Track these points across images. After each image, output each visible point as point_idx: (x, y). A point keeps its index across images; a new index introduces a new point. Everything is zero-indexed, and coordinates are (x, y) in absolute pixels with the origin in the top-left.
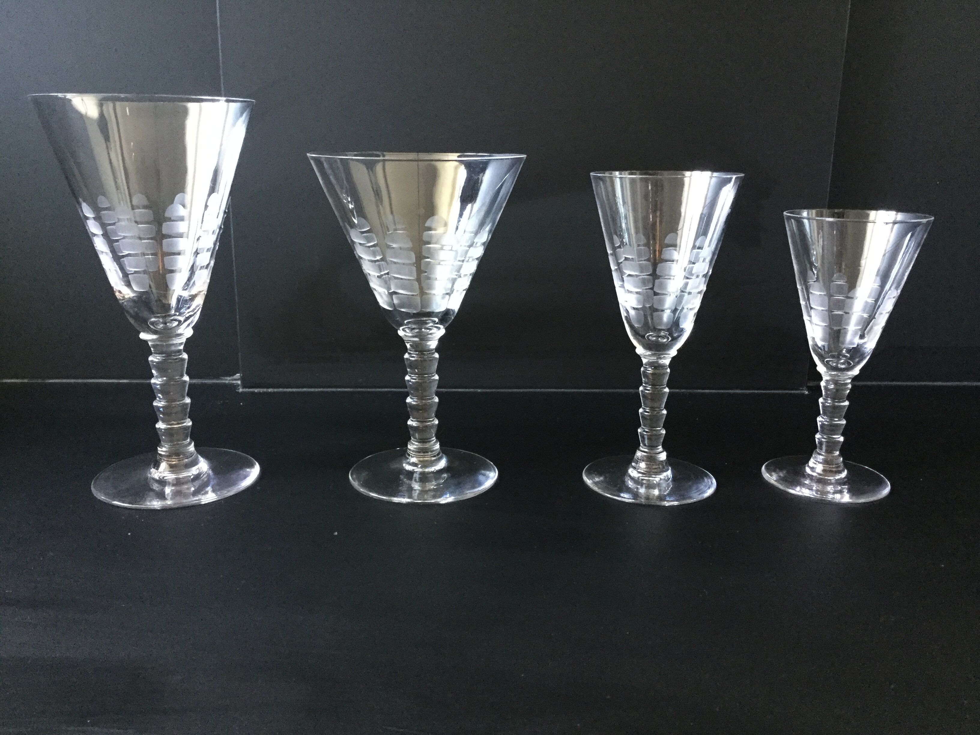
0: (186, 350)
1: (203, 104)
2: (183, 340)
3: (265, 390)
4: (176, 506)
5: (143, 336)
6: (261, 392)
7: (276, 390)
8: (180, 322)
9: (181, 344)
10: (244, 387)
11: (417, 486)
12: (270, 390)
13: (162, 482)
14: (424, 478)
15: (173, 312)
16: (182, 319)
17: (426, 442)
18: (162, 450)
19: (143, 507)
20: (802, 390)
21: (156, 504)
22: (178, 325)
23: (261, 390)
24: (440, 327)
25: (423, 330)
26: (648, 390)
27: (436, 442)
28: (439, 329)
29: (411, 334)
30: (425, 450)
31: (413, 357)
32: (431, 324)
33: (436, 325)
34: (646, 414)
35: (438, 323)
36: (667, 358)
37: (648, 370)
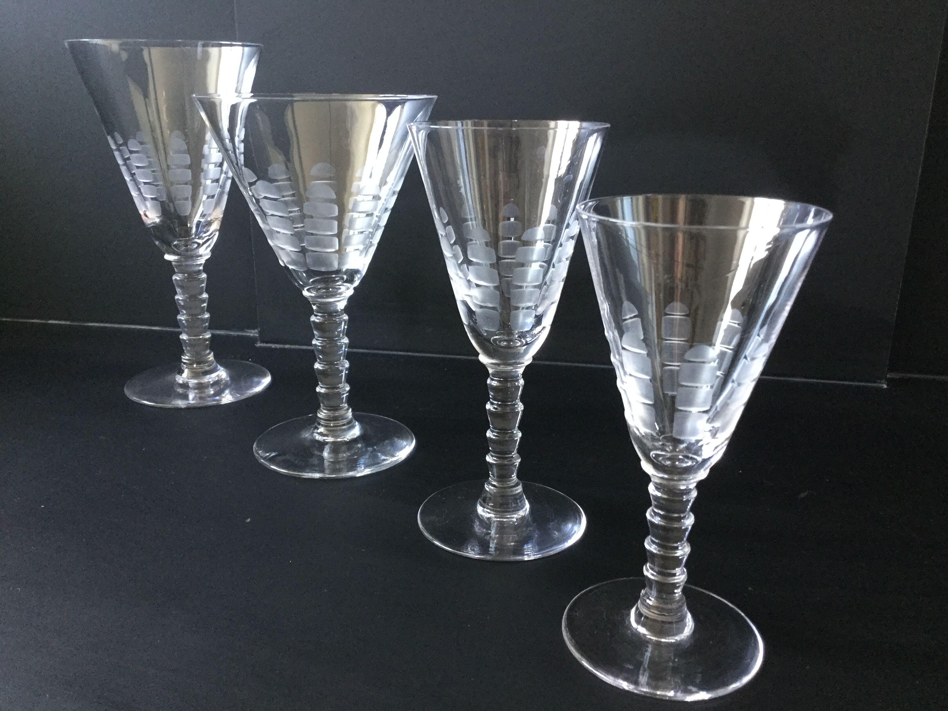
0: (205, 270)
2: (202, 261)
3: (281, 346)
4: (198, 406)
5: (168, 257)
6: (278, 348)
8: (199, 244)
9: (201, 265)
10: (262, 342)
12: (287, 346)
15: (194, 236)
16: (200, 241)
17: (338, 410)
18: (185, 358)
19: (170, 406)
20: (880, 383)
22: (197, 248)
23: (278, 346)
24: (350, 287)
25: (331, 289)
26: (494, 408)
27: (348, 409)
28: (348, 288)
29: (317, 295)
30: (335, 419)
31: (318, 319)
32: (340, 283)
33: (345, 284)
34: (494, 438)
35: (347, 281)
36: (520, 368)
37: (494, 382)
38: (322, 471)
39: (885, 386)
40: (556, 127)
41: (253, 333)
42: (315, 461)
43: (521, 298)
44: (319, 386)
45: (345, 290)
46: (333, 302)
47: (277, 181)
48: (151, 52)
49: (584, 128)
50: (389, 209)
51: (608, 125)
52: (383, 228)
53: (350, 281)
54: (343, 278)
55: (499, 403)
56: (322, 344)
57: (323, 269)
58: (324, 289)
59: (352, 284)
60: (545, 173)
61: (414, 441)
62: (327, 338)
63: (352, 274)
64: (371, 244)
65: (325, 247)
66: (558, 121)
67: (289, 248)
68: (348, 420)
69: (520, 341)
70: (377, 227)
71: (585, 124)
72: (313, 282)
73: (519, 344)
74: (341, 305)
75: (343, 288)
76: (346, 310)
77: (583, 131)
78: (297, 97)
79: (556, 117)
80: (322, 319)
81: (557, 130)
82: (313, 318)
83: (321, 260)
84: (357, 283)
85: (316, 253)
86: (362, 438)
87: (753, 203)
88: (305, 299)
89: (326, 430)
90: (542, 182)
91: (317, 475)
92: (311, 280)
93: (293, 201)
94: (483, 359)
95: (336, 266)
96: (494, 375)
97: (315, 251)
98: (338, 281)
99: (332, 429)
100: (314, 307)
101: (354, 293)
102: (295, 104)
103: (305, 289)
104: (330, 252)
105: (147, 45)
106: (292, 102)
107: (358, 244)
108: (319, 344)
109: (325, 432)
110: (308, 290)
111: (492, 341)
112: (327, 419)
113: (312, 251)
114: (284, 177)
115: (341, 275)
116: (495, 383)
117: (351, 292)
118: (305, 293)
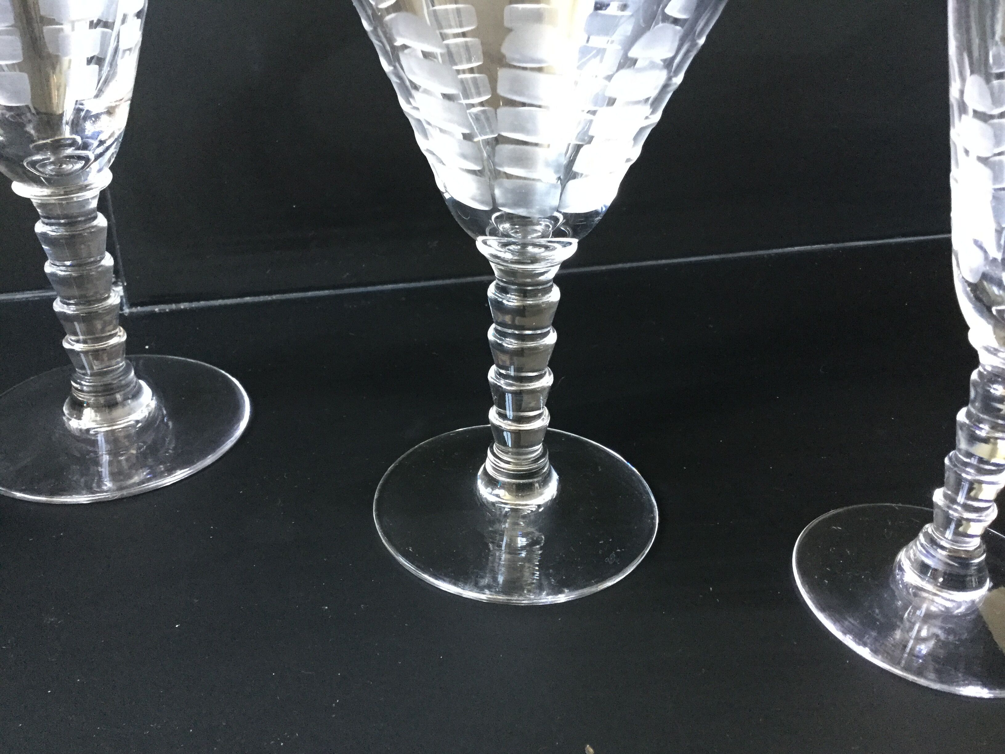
3: (174, 306)
6: (167, 310)
7: (194, 305)
12: (182, 306)
23: (167, 308)
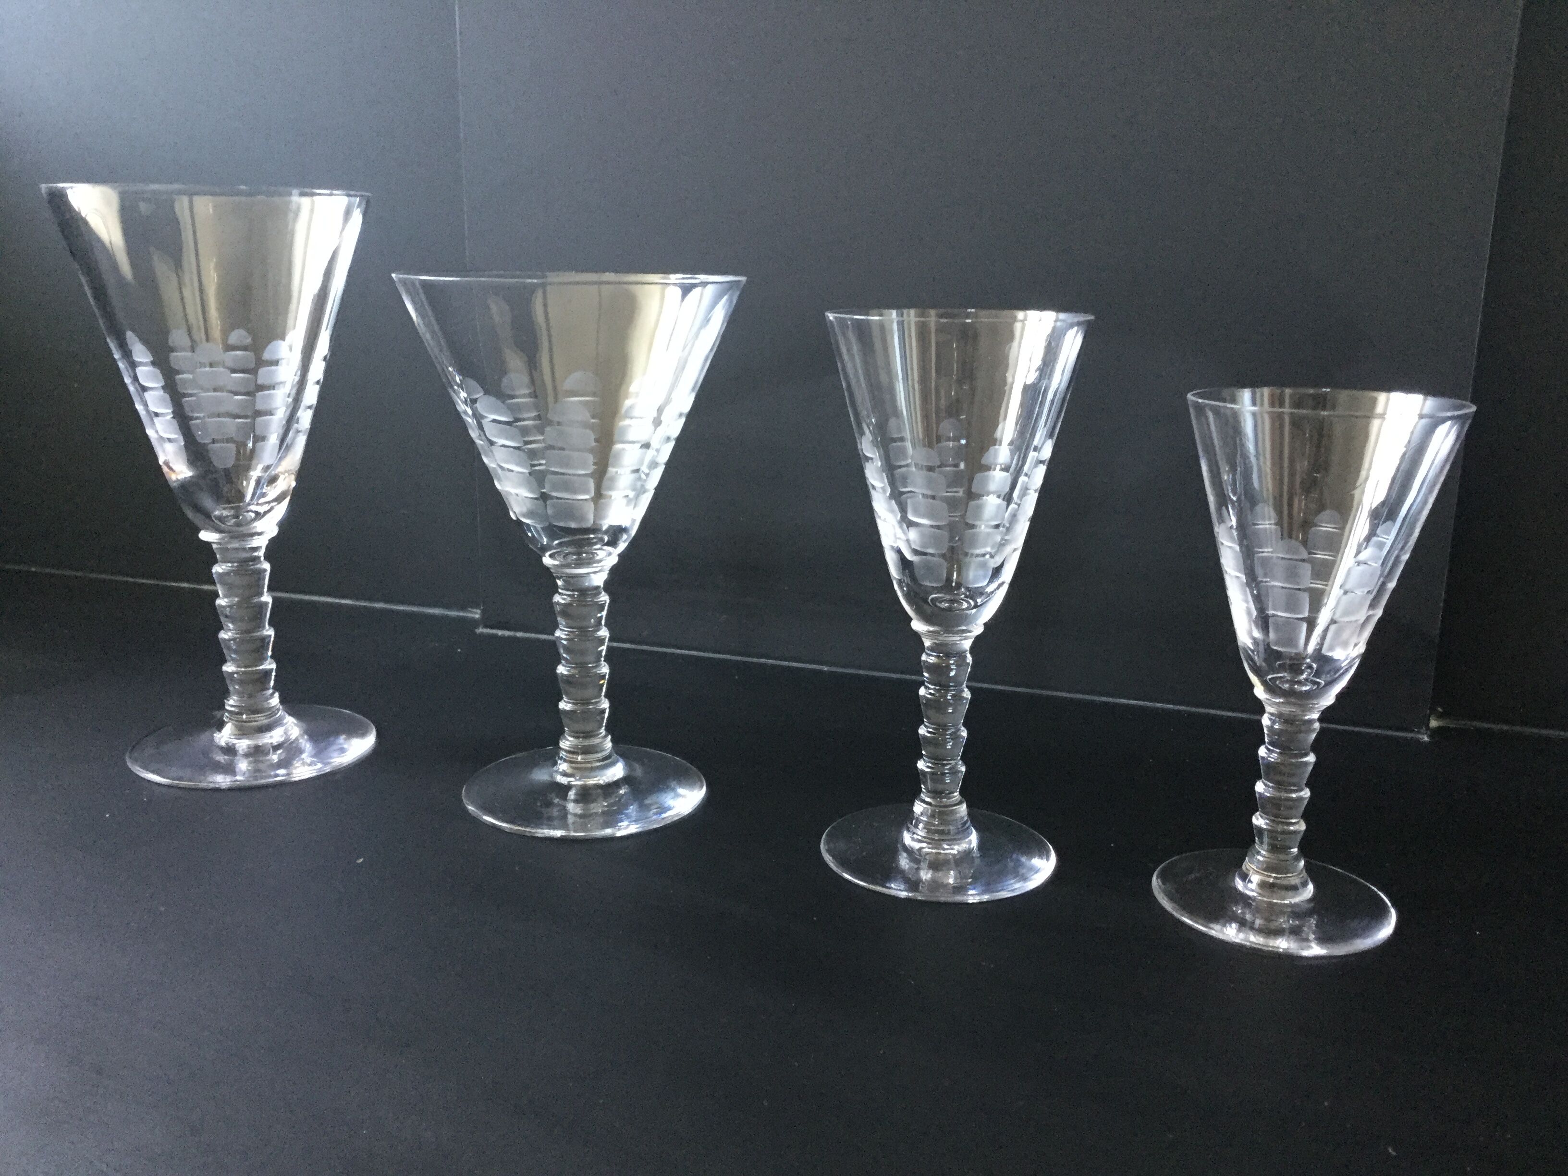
1: (316, 198)
2: (264, 541)
5: (206, 536)
6: (506, 636)
9: (261, 547)
10: (485, 626)
11: (572, 808)
13: (230, 750)
14: (586, 795)
15: (248, 500)
17: (591, 737)
18: (230, 704)
20: (1419, 732)
21: (222, 780)
24: (612, 551)
25: (584, 555)
26: (931, 694)
27: (606, 736)
28: (610, 554)
29: (564, 563)
30: (586, 751)
31: (564, 599)
32: (598, 546)
33: (605, 548)
34: (929, 735)
35: (608, 544)
36: (966, 638)
37: (931, 657)
38: (565, 826)
39: (1426, 739)
40: (1025, 319)
41: (476, 614)
42: (555, 812)
43: (973, 543)
44: (563, 701)
45: (606, 556)
46: (586, 574)
47: (513, 397)
48: (195, 203)
49: (1061, 321)
50: (672, 438)
51: (1091, 317)
52: (664, 467)
53: (613, 543)
54: (602, 540)
55: (937, 688)
56: (568, 637)
57: (573, 525)
58: (574, 554)
59: (615, 548)
60: (1009, 380)
61: (704, 788)
62: (577, 629)
63: (616, 532)
64: (643, 490)
65: (575, 492)
66: (1028, 312)
67: (525, 493)
68: (606, 753)
69: (968, 602)
70: (654, 465)
71: (1062, 316)
72: (560, 545)
73: (965, 605)
74: (599, 579)
75: (601, 554)
76: (608, 586)
77: (1059, 324)
78: (553, 278)
79: (1025, 306)
80: (569, 599)
81: (1026, 322)
82: (557, 598)
83: (570, 510)
84: (622, 546)
85: (563, 501)
86: (626, 780)
87: (1388, 399)
88: (547, 569)
89: (571, 767)
90: (1005, 391)
91: (558, 833)
92: (556, 542)
93: (535, 427)
94: (918, 625)
95: (589, 523)
96: (932, 649)
97: (561, 499)
98: (596, 544)
99: (579, 766)
100: (560, 583)
101: (618, 562)
102: (548, 288)
103: (547, 554)
104: (582, 500)
105: (180, 193)
106: (543, 286)
107: (625, 489)
108: (564, 637)
109: (569, 771)
110: (551, 556)
111: (929, 601)
112: (572, 750)
113: (557, 498)
114: (527, 391)
115: (600, 536)
116: (932, 660)
117: (614, 560)
118: (547, 560)
